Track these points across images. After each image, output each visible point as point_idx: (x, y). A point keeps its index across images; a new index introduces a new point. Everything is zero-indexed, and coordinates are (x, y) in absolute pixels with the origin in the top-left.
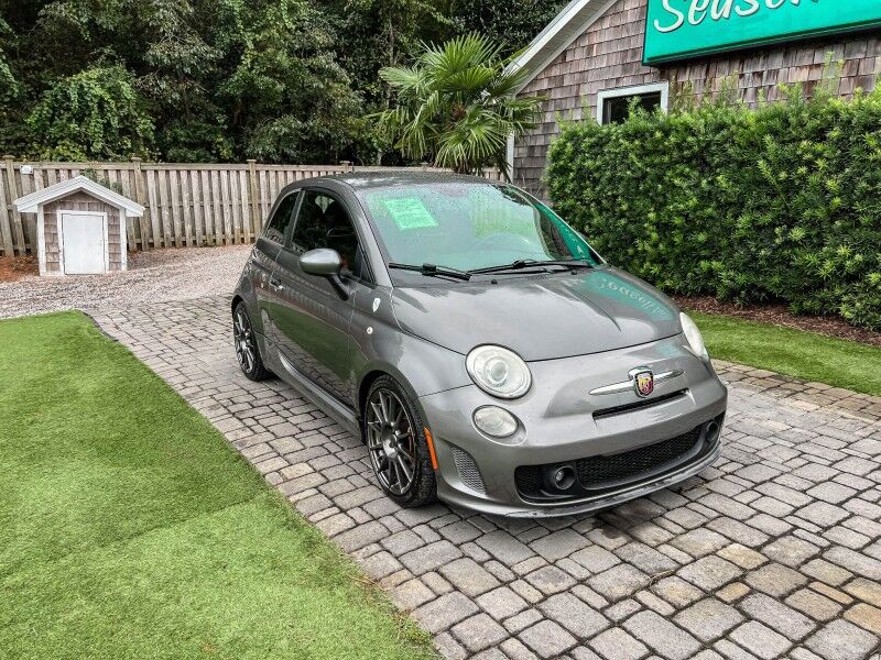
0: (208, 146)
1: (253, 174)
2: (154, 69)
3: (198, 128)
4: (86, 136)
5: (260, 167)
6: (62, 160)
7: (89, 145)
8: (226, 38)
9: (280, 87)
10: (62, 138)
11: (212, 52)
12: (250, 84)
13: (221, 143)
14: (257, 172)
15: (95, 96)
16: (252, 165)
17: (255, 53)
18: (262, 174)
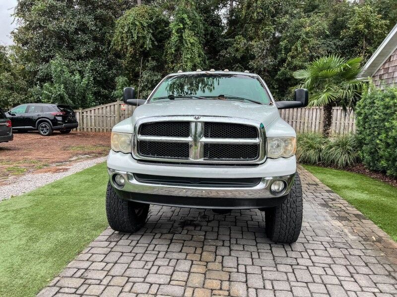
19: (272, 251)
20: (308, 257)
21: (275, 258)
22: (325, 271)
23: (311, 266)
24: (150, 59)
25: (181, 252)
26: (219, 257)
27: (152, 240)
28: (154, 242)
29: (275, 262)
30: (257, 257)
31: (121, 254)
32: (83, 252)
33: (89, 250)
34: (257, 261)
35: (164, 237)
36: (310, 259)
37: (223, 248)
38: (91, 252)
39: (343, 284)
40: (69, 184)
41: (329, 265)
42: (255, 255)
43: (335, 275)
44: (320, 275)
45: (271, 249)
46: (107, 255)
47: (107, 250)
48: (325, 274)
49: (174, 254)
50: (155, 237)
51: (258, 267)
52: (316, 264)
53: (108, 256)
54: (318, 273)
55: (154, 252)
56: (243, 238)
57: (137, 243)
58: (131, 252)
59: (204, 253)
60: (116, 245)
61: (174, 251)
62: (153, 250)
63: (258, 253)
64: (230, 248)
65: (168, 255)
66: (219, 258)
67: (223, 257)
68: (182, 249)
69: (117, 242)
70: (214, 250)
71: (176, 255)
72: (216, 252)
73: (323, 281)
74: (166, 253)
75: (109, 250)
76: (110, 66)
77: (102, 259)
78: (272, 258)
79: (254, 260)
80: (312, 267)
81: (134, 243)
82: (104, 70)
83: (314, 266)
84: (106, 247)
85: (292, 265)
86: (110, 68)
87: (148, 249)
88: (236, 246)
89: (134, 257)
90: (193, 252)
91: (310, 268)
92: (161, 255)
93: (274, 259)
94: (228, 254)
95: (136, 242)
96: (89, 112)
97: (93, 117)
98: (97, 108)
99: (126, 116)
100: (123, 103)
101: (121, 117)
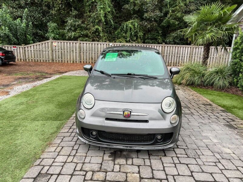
0: (156, 39)
1: (164, 47)
2: (145, 19)
3: (154, 35)
4: (126, 37)
5: (166, 45)
6: (120, 42)
7: (126, 39)
8: (164, 10)
9: (177, 23)
10: (121, 37)
11: (160, 14)
12: (168, 22)
13: (159, 39)
14: (165, 46)
15: (129, 27)
16: (164, 45)
17: (172, 13)
18: (166, 47)
40: (6, 107)
76: (44, 14)
82: (40, 17)
86: (44, 15)
96: (29, 47)
97: (33, 51)
98: (35, 44)
99: (57, 51)
100: (54, 41)
101: (53, 51)
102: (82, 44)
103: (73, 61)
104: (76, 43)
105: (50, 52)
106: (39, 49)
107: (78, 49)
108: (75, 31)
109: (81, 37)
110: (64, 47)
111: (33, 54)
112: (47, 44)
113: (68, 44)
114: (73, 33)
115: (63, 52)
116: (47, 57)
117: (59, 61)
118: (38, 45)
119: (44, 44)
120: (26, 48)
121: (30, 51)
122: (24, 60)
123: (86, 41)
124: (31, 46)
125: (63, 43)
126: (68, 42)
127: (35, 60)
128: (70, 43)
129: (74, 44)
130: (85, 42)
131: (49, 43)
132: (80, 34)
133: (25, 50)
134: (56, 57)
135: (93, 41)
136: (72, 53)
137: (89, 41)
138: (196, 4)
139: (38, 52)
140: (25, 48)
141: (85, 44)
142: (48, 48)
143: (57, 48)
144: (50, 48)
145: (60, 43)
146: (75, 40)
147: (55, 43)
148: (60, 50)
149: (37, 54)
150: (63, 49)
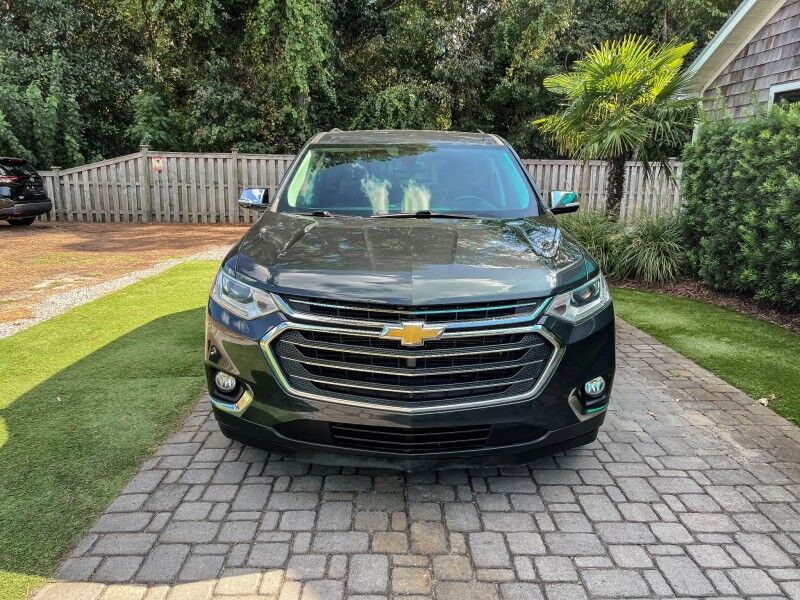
11: (484, 65)
15: (392, 107)
19: (581, 506)
20: (674, 518)
21: (597, 526)
22: (730, 555)
23: (691, 544)
24: (213, 52)
25: (351, 528)
26: (457, 535)
27: (268, 499)
28: (277, 502)
29: (600, 538)
30: (553, 529)
31: (187, 549)
32: (77, 552)
33: (94, 545)
34: (555, 540)
35: (297, 486)
36: (681, 522)
37: (458, 507)
38: (99, 549)
39: (788, 591)
41: (732, 534)
42: (546, 524)
43: (758, 566)
44: (725, 570)
45: (577, 502)
46: (145, 556)
47: (144, 541)
48: (733, 565)
49: (336, 537)
50: (276, 488)
51: (565, 560)
52: (701, 537)
53: (149, 561)
54: (716, 565)
55: (279, 537)
56: (500, 475)
57: (230, 511)
58: (215, 541)
59: (416, 528)
60: (170, 519)
61: (335, 527)
62: (277, 528)
63: (551, 514)
64: (477, 507)
65: (319, 543)
66: (457, 539)
67: (466, 535)
68: (353, 519)
69: (173, 511)
70: (438, 517)
71: (340, 542)
72: (443, 522)
73: (737, 589)
74: (314, 536)
75: (152, 538)
77: (132, 572)
78: (589, 528)
79: (548, 540)
80: (695, 547)
81: (220, 511)
83: (698, 542)
84: (142, 531)
85: (645, 546)
87: (263, 527)
88: (489, 498)
89: (226, 556)
90: (383, 526)
91: (691, 549)
92: (302, 542)
93: (595, 531)
94: (478, 526)
95: (227, 506)
96: (76, 176)
97: (86, 188)
98: (93, 166)
99: (167, 184)
100: (156, 154)
101: (151, 187)
102: (244, 162)
103: (218, 217)
104: (225, 160)
105: (142, 189)
106: (109, 179)
107: (231, 178)
108: (221, 120)
109: (241, 140)
110: (187, 172)
111: (87, 196)
112: (131, 164)
113: (201, 161)
114: (216, 130)
115: (184, 189)
116: (134, 206)
117: (172, 216)
118: (104, 170)
119: (122, 165)
120: (66, 178)
121: (77, 188)
122: (57, 218)
123: (257, 151)
124: (80, 173)
125: (182, 161)
126: (201, 156)
127: (94, 215)
128: (206, 159)
129: (220, 162)
130: (254, 157)
131: (140, 162)
132: (237, 131)
133: (62, 185)
134: (161, 204)
135: (281, 151)
136: (212, 189)
137: (267, 152)
138: (593, 33)
139: (106, 190)
140: (61, 178)
141: (254, 163)
142: (137, 176)
143: (164, 177)
144: (142, 178)
145: (173, 160)
146: (222, 151)
147: (160, 162)
148: (175, 184)
149: (102, 198)
150: (183, 178)
